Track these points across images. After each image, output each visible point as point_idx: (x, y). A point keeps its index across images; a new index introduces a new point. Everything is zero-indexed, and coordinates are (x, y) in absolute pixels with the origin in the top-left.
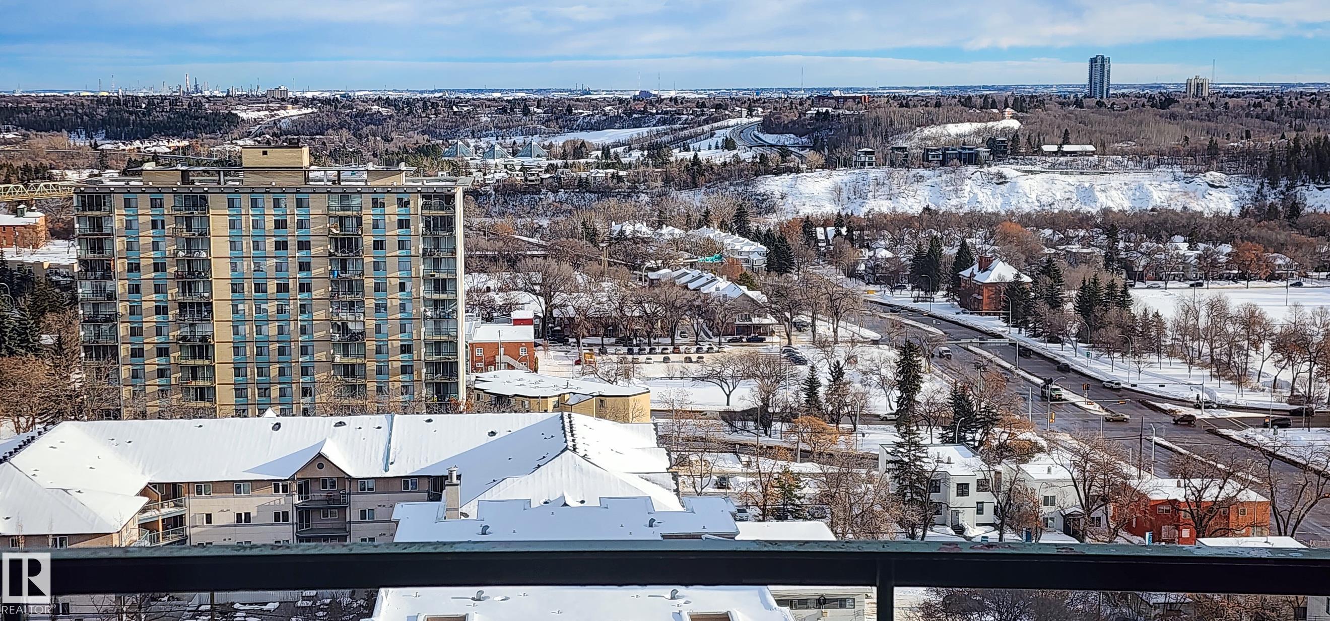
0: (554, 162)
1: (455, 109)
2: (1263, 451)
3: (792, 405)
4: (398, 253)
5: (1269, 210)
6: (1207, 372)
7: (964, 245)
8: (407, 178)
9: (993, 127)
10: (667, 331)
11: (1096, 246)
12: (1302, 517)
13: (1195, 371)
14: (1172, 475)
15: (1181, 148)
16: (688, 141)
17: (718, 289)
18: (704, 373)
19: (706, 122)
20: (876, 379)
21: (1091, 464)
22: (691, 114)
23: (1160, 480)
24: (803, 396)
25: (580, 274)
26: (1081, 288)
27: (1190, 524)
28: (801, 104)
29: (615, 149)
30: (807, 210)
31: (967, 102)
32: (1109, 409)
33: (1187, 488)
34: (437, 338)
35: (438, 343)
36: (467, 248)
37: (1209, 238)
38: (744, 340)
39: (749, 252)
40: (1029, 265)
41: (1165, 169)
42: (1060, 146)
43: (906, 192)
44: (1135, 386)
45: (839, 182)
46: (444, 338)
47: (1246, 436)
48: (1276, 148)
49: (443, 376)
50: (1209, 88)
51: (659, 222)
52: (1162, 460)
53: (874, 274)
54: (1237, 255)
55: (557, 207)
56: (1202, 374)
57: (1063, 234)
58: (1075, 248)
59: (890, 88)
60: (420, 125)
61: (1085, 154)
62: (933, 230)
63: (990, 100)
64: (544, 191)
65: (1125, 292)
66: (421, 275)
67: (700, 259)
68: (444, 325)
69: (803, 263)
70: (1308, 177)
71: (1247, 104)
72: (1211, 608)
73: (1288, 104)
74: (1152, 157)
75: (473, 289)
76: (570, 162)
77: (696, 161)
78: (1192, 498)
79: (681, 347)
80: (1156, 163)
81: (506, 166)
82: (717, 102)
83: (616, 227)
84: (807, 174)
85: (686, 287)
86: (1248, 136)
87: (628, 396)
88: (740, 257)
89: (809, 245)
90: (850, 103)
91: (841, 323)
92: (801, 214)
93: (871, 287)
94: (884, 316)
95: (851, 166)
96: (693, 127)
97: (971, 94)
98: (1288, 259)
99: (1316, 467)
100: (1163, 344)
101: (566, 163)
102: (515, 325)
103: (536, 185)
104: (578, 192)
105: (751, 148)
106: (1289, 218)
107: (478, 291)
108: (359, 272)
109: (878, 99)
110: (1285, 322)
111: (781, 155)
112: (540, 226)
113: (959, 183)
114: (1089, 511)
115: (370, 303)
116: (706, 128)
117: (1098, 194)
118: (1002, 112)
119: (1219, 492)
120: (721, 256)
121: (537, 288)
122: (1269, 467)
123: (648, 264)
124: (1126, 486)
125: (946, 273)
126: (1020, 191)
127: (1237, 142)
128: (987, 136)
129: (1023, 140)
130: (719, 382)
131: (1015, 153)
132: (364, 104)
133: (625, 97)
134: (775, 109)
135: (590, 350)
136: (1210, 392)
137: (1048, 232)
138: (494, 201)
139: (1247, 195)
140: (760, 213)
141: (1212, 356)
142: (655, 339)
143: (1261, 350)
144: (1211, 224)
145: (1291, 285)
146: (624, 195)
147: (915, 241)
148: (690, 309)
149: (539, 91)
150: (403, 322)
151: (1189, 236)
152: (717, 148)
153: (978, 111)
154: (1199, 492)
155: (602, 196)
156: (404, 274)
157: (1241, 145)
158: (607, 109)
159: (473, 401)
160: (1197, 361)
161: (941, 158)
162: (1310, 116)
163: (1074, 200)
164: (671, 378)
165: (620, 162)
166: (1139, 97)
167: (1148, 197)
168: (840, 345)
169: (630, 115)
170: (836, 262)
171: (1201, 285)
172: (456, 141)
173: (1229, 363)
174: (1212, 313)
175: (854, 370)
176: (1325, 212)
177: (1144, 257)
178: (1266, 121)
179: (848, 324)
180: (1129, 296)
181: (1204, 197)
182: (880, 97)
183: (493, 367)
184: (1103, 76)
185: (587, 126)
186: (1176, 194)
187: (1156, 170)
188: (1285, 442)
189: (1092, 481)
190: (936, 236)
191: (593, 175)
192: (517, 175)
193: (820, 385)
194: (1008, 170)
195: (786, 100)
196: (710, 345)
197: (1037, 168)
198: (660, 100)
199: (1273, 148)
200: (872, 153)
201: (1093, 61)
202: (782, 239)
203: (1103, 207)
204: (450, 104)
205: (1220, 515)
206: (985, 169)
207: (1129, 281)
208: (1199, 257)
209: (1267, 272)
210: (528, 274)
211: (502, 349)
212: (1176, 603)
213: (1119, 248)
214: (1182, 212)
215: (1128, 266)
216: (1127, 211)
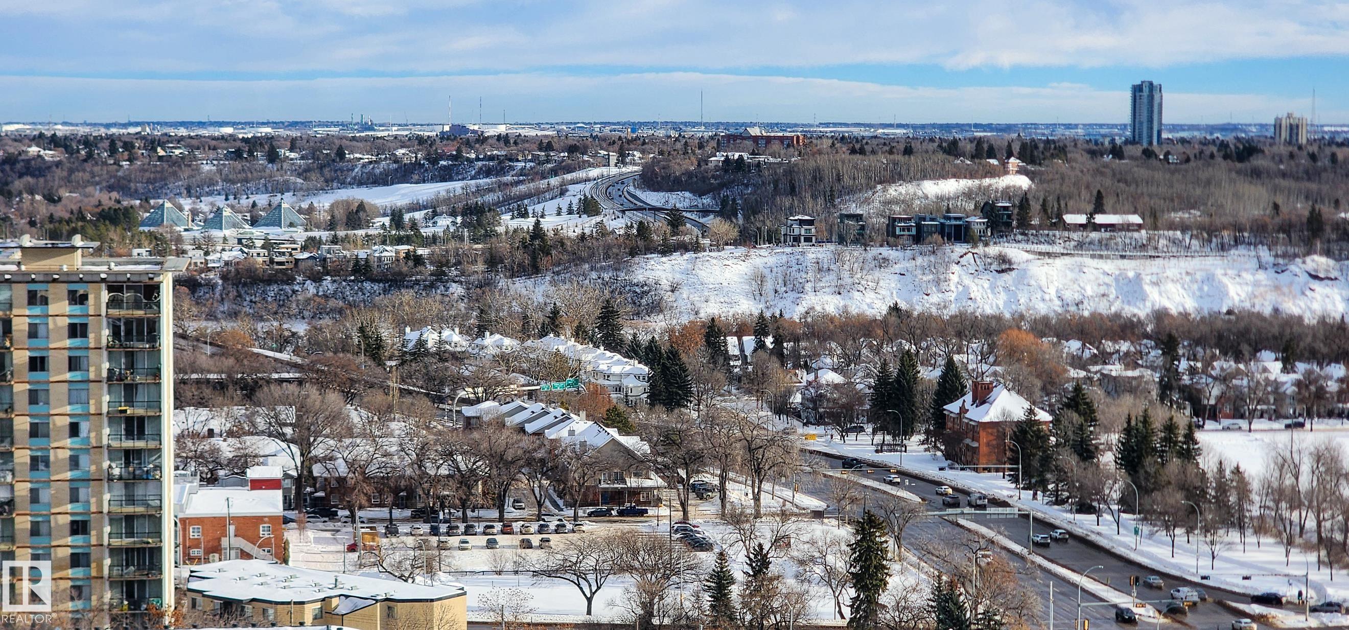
0: (316, 234)
1: (161, 152)
3: (690, 614)
4: (68, 376)
6: (1312, 557)
7: (950, 364)
8: (86, 260)
9: (990, 185)
10: (493, 499)
11: (1147, 367)
13: (1296, 556)
15: (1268, 219)
16: (526, 201)
17: (572, 433)
18: (551, 564)
19: (554, 172)
20: (818, 571)
22: (530, 161)
24: (706, 599)
25: (356, 410)
26: (1125, 430)
28: (701, 146)
29: (411, 214)
30: (711, 309)
31: (952, 148)
34: (129, 509)
35: (130, 519)
36: (178, 369)
37: (1313, 355)
38: (614, 513)
39: (620, 375)
40: (1047, 395)
41: (1245, 252)
42: (1091, 216)
43: (863, 282)
44: (1208, 578)
45: (761, 266)
46: (140, 509)
49: (138, 569)
50: (1307, 132)
51: (479, 327)
53: (815, 409)
55: (319, 304)
56: (1305, 560)
57: (1097, 348)
58: (1115, 369)
59: (835, 125)
60: (105, 176)
61: (1127, 227)
62: (904, 341)
63: (985, 146)
64: (299, 279)
65: (1190, 437)
66: (105, 410)
67: (544, 386)
68: (140, 491)
69: (706, 391)
74: (1225, 233)
75: (186, 433)
76: (341, 233)
77: (538, 234)
79: (514, 524)
80: (1232, 243)
81: (240, 241)
82: (571, 142)
83: (412, 335)
84: (710, 254)
85: (521, 430)
87: (432, 600)
88: (606, 383)
89: (715, 363)
90: (776, 146)
91: (766, 486)
92: (702, 314)
93: (812, 430)
94: (830, 473)
95: (778, 242)
96: (533, 180)
97: (957, 136)
100: (1247, 514)
101: (335, 236)
102: (253, 488)
103: (287, 269)
104: (353, 281)
105: (623, 212)
107: (195, 435)
108: (6, 406)
109: (819, 142)
111: (670, 223)
112: (294, 334)
113: (942, 270)
115: (22, 457)
116: (554, 181)
117: (1148, 288)
118: (1004, 164)
120: (577, 381)
121: (288, 431)
123: (462, 394)
125: (924, 408)
126: (1033, 282)
128: (982, 200)
129: (1035, 206)
130: (574, 578)
131: (1024, 224)
132: (16, 144)
133: (427, 134)
134: (661, 153)
135: (371, 528)
136: (1318, 588)
137: (1074, 346)
138: (221, 295)
140: (638, 314)
141: (1319, 533)
142: (473, 511)
144: (1314, 335)
146: (425, 286)
147: (877, 359)
148: (529, 463)
149: (293, 125)
150: (75, 485)
151: (1282, 351)
152: (570, 212)
153: (969, 162)
155: (390, 286)
156: (78, 409)
158: (400, 152)
159: (185, 610)
160: (1298, 540)
161: (914, 232)
163: (1112, 297)
164: (499, 573)
165: (418, 234)
166: (1204, 144)
167: (1223, 293)
168: (764, 519)
169: (434, 161)
170: (758, 391)
171: (1302, 425)
172: (161, 201)
173: (1344, 544)
174: (1318, 468)
175: (785, 558)
177: (1217, 383)
179: (776, 487)
180: (1195, 442)
181: (1303, 293)
182: (820, 137)
183: (217, 555)
184: (1152, 112)
185: (368, 179)
186: (1262, 289)
187: (1232, 252)
190: (909, 350)
191: (377, 255)
192: (258, 254)
193: (734, 583)
194: (1015, 251)
195: (677, 139)
196: (560, 520)
197: (1057, 249)
198: (482, 139)
200: (810, 223)
201: (1137, 90)
202: (673, 355)
203: (1156, 308)
204: (152, 144)
206: (980, 249)
207: (1196, 419)
208: (1298, 384)
210: (275, 409)
211: (232, 529)
213: (1180, 370)
214: (1271, 315)
215: (1193, 397)
216: (1190, 314)
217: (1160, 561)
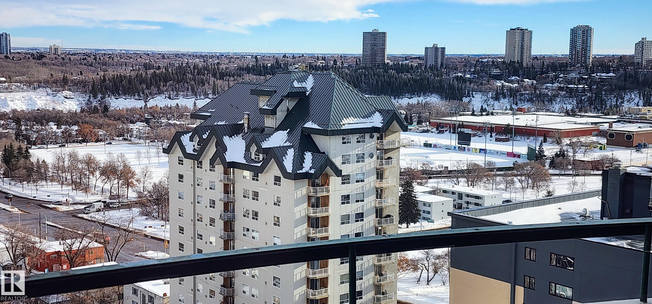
2: (99, 223)
5: (94, 109)
6: (70, 188)
11: (10, 129)
12: (119, 252)
13: (65, 188)
14: (57, 239)
15: (49, 79)
21: (15, 238)
23: (51, 242)
26: (4, 150)
27: (67, 262)
32: (23, 210)
33: (64, 245)
37: (67, 123)
41: (42, 90)
44: (35, 197)
47: (91, 217)
48: (95, 80)
50: (61, 50)
52: (51, 232)
54: (81, 131)
56: (68, 189)
61: (1, 82)
65: (27, 151)
70: (111, 93)
71: (80, 58)
72: (79, 301)
73: (99, 59)
74: (35, 84)
78: (67, 249)
80: (38, 87)
86: (81, 74)
98: (104, 132)
99: (124, 228)
100: (48, 175)
106: (103, 112)
110: (105, 161)
114: (16, 263)
117: (9, 102)
119: (80, 245)
122: (103, 230)
124: (34, 248)
127: (76, 76)
136: (73, 197)
139: (83, 102)
141: (72, 180)
143: (95, 175)
144: (67, 116)
145: (107, 144)
151: (57, 122)
154: (70, 246)
157: (79, 78)
160: (65, 183)
162: (109, 65)
166: (26, 54)
167: (35, 104)
171: (65, 146)
173: (80, 183)
174: (70, 159)
176: (119, 109)
177: (35, 133)
178: (89, 67)
180: (29, 153)
184: (7, 43)
186: (49, 102)
187: (38, 90)
188: (109, 218)
189: (16, 247)
199: (94, 80)
203: (12, 109)
205: (81, 256)
207: (28, 145)
208: (63, 132)
209: (95, 138)
212: (62, 301)
213: (22, 129)
214: (52, 110)
215: (27, 138)
216: (24, 111)
217: (19, 193)
